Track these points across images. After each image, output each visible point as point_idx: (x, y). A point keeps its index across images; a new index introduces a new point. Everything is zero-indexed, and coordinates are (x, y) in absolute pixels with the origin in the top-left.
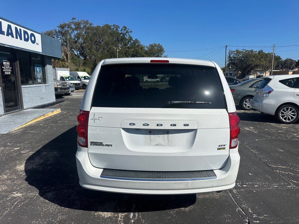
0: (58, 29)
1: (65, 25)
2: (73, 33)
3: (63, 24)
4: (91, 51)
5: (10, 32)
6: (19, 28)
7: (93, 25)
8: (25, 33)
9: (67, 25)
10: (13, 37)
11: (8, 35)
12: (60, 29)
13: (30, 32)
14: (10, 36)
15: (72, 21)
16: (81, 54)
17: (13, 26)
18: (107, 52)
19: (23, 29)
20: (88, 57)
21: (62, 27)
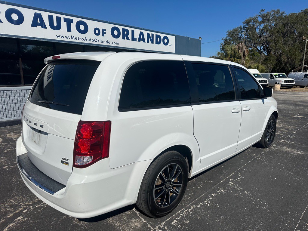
0: (242, 25)
1: (251, 20)
2: (258, 27)
3: (248, 19)
4: (276, 45)
5: (142, 38)
6: (151, 33)
7: (285, 14)
8: (157, 36)
9: (253, 19)
10: (144, 41)
11: (139, 41)
12: (244, 25)
13: (162, 36)
14: (142, 41)
15: (260, 14)
16: (264, 49)
17: (145, 33)
18: (299, 43)
19: (155, 34)
20: (272, 53)
21: (247, 22)
